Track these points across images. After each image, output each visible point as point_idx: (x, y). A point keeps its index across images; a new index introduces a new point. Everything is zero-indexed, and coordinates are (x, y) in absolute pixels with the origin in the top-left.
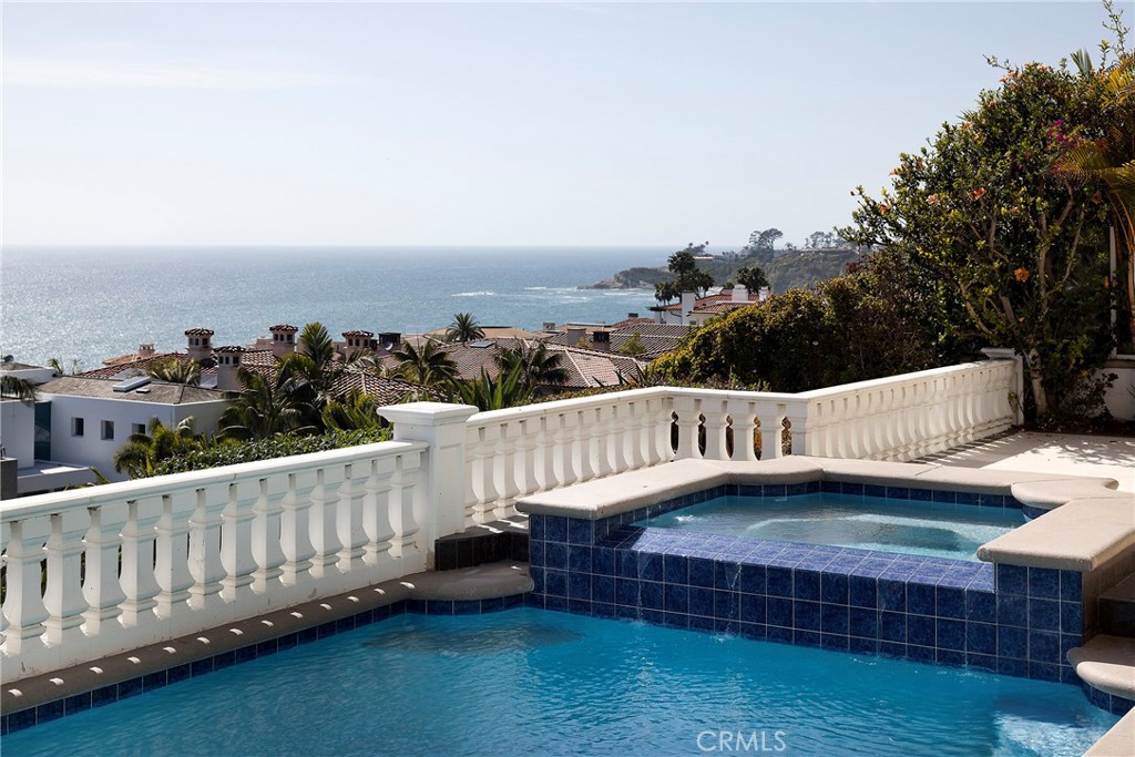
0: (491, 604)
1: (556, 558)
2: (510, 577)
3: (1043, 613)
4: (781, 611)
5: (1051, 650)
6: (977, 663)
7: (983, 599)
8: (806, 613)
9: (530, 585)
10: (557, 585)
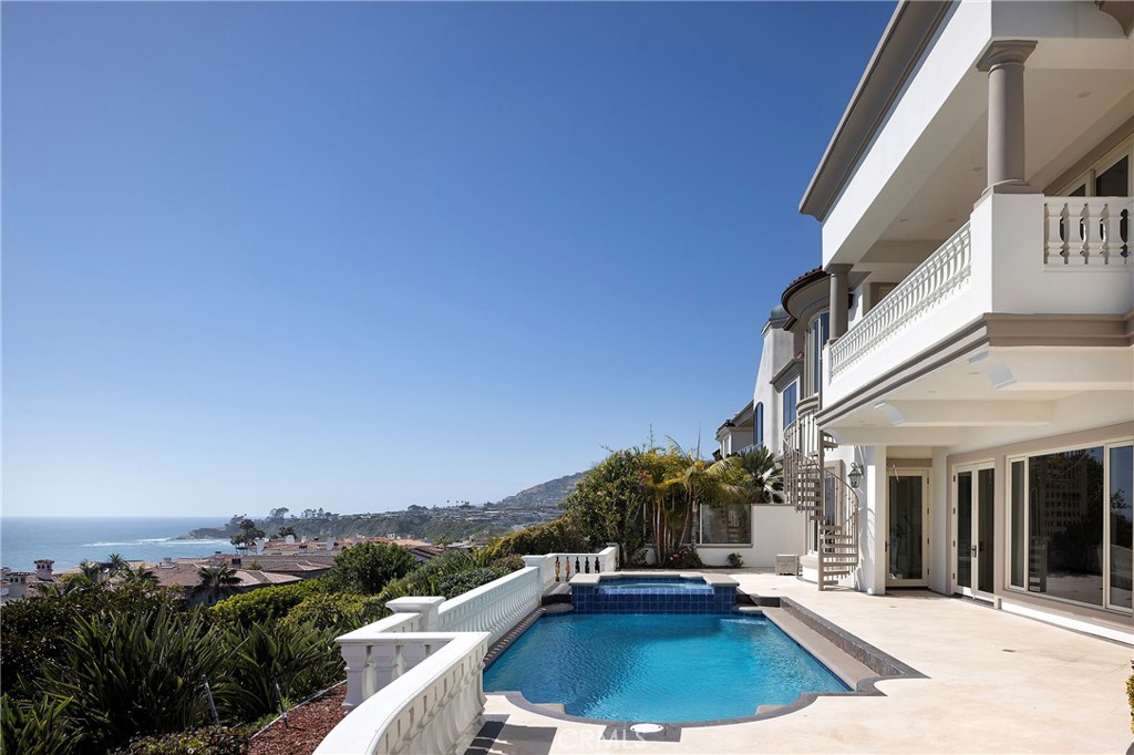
0: (559, 614)
1: (581, 598)
2: (562, 607)
3: (726, 598)
4: (654, 606)
5: (728, 607)
6: (709, 613)
7: (710, 596)
8: (662, 606)
9: (572, 608)
10: (581, 607)
